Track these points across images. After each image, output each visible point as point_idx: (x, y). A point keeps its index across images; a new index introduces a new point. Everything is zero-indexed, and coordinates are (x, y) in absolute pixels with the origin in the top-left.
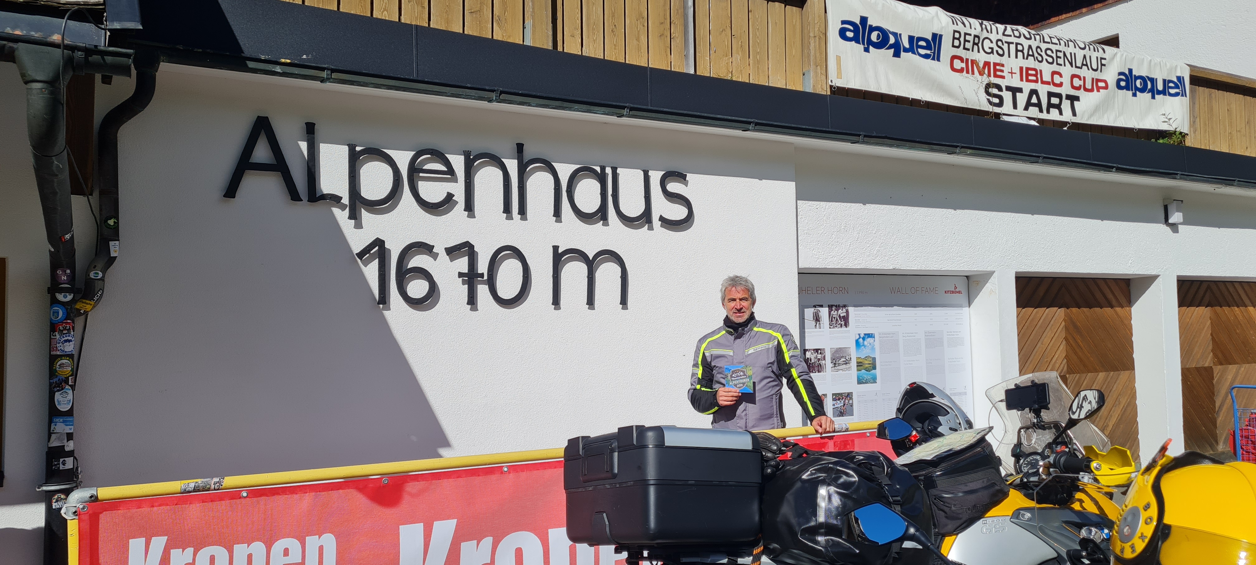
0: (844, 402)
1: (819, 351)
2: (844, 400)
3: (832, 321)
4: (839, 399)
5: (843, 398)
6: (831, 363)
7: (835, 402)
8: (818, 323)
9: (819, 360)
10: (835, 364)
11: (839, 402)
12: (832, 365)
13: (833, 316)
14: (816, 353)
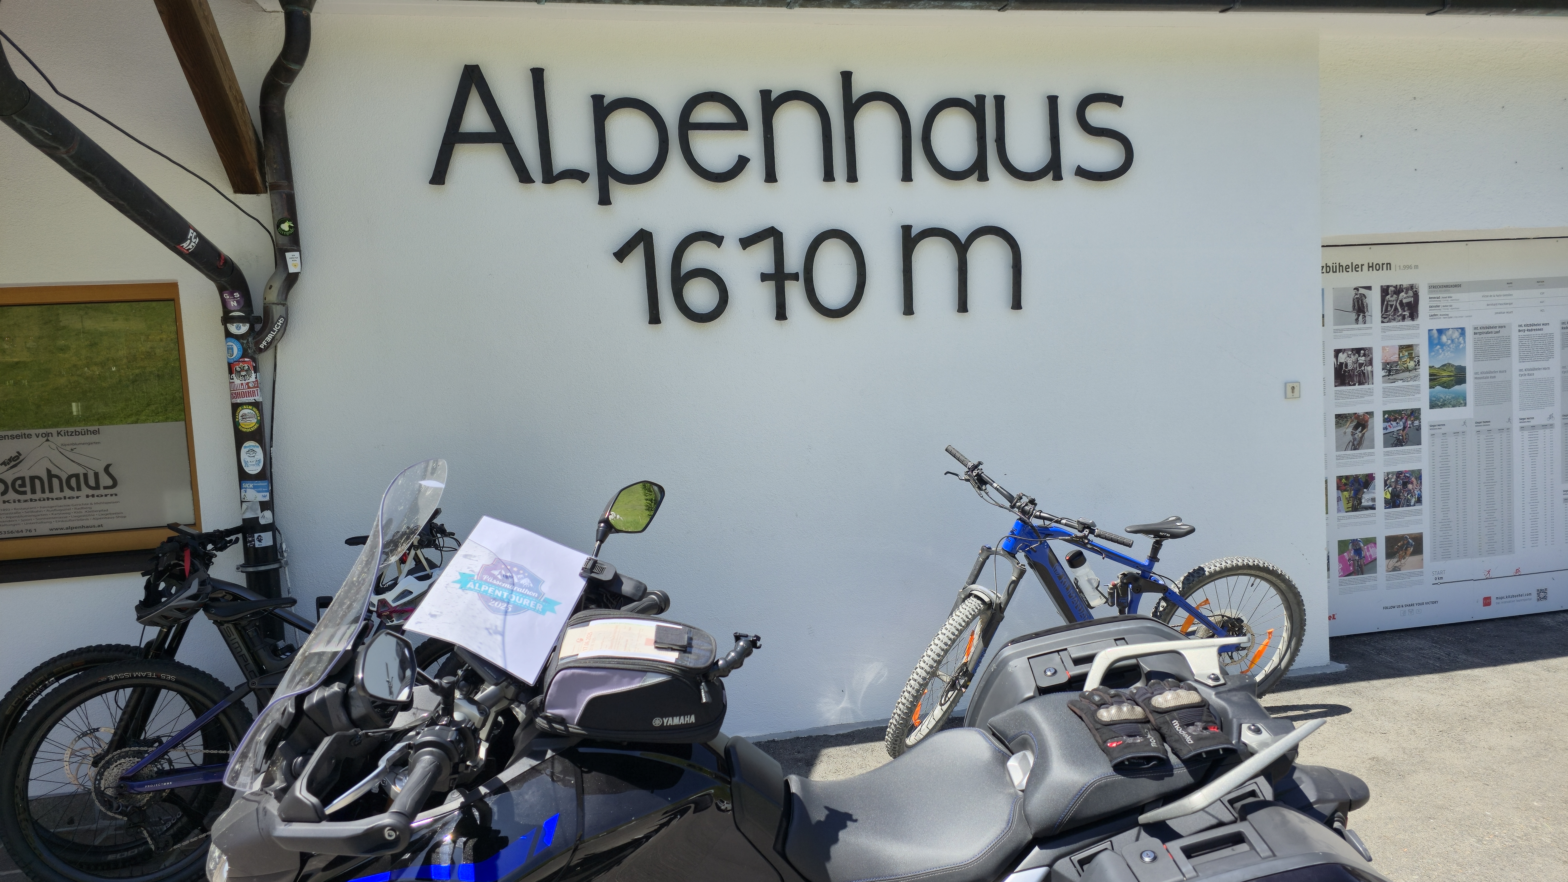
0: (1404, 424)
1: (1362, 352)
2: (1403, 420)
3: (1386, 311)
4: (1395, 420)
5: (1402, 418)
6: (1383, 369)
7: (1387, 424)
8: (1362, 315)
9: (1361, 365)
10: (1390, 371)
11: (1394, 423)
12: (1383, 373)
13: (1390, 303)
14: (1357, 355)
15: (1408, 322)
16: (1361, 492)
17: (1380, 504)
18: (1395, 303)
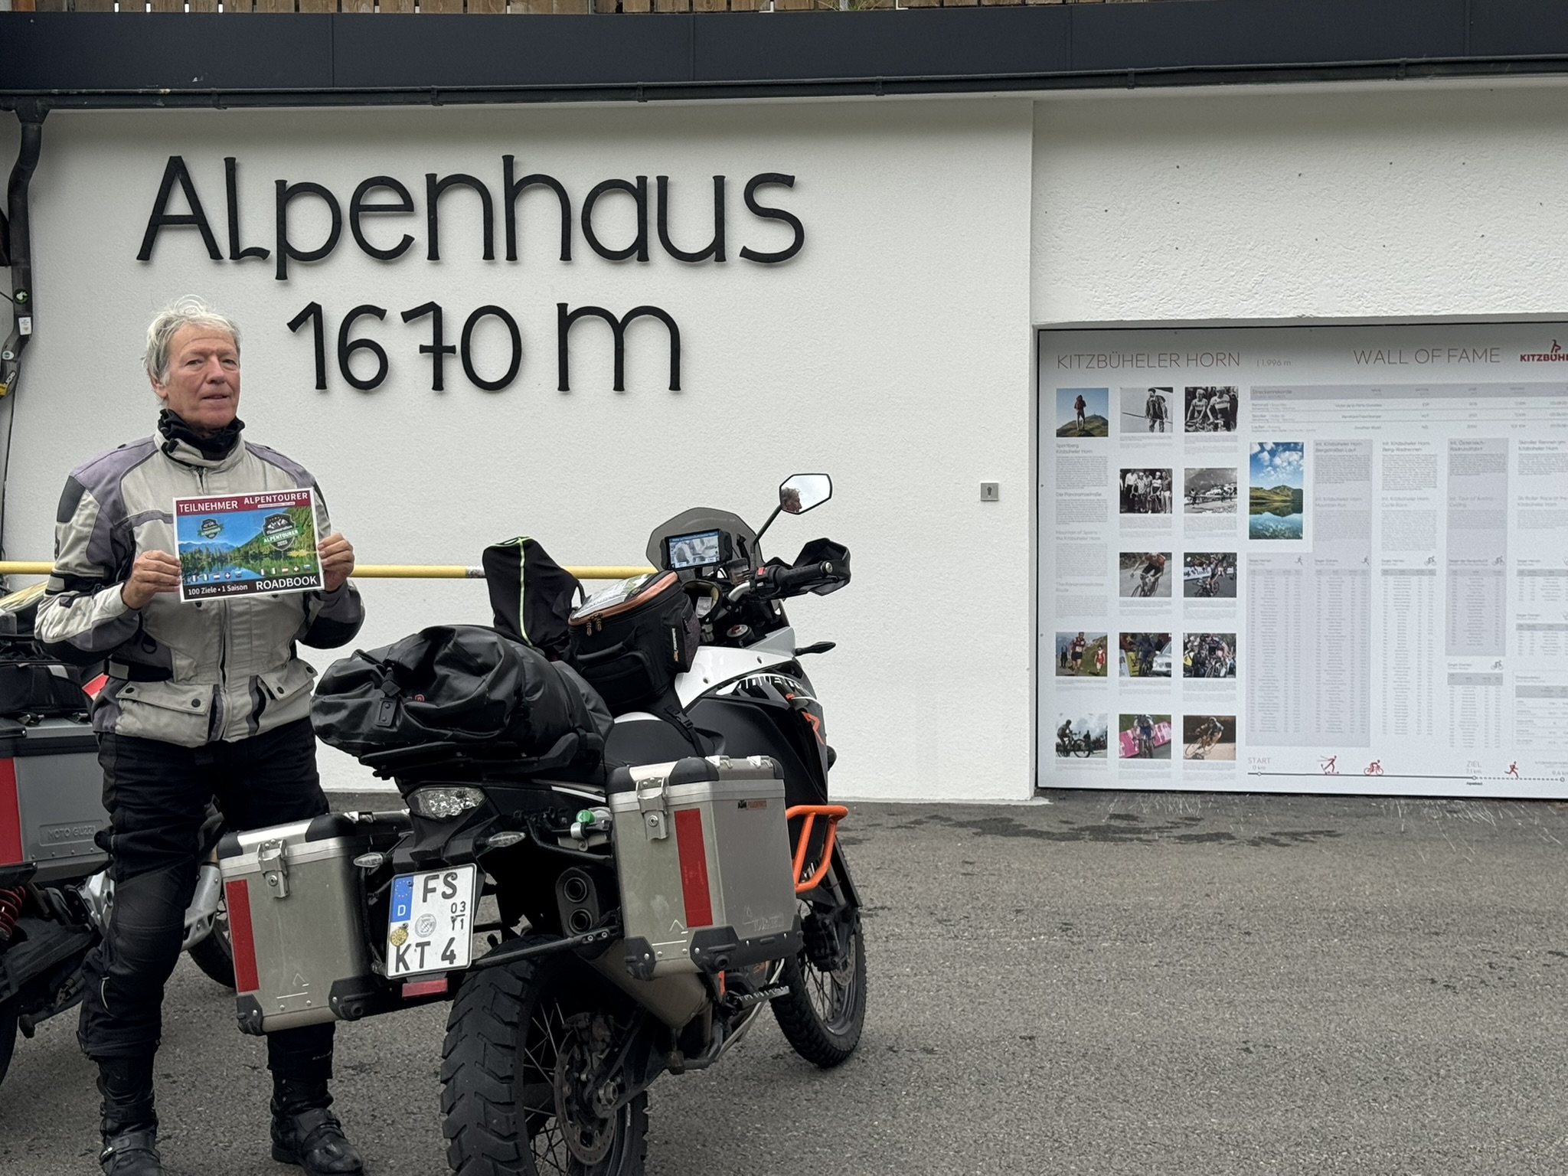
0: (1213, 570)
2: (1213, 566)
5: (1210, 563)
6: (1186, 496)
7: (1189, 569)
8: (1158, 421)
9: (1156, 489)
10: (1195, 499)
12: (1187, 501)
13: (1197, 408)
14: (1151, 477)
15: (1222, 433)
16: (1152, 654)
17: (1177, 670)
18: (1204, 408)
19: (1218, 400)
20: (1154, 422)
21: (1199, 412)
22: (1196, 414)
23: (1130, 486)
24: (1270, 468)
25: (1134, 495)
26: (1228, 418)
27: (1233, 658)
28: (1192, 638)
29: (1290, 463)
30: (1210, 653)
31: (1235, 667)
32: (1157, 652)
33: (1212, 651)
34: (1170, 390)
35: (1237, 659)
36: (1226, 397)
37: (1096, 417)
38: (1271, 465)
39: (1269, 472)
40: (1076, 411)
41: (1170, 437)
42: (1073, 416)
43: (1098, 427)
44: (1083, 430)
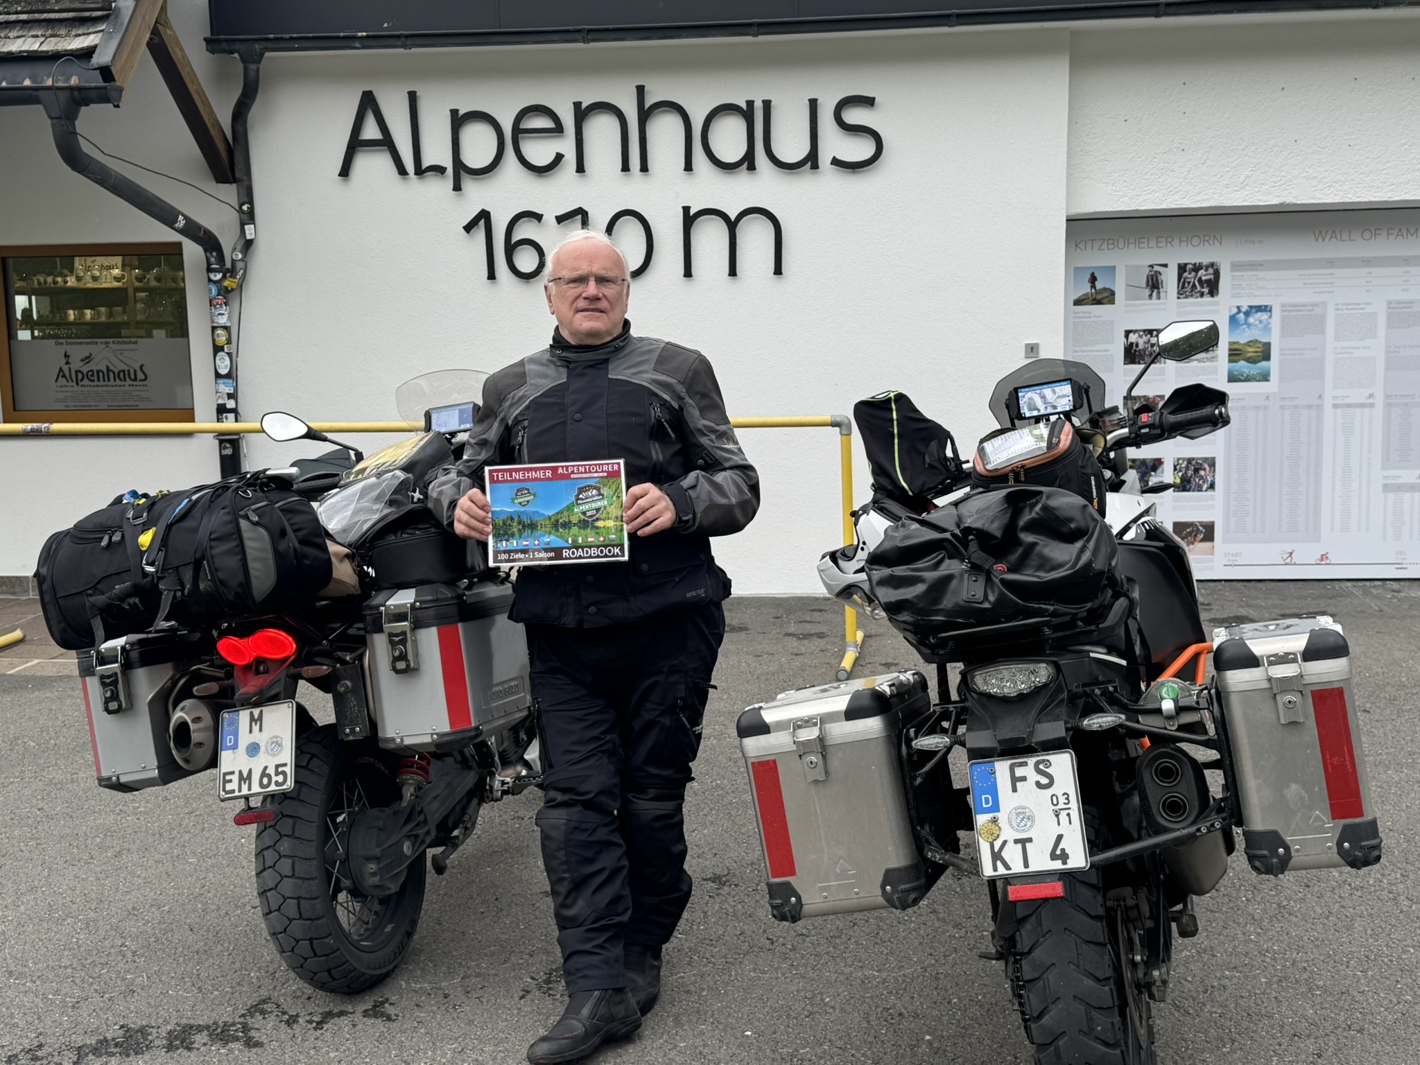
8: (1156, 291)
9: (1152, 345)
13: (1187, 280)
14: (1149, 336)
15: (1207, 299)
16: (1148, 475)
18: (1193, 280)
19: (1204, 273)
20: (1153, 292)
21: (1189, 283)
22: (1186, 285)
23: (1132, 344)
24: (1245, 326)
25: (1135, 351)
26: (1212, 287)
27: (1213, 476)
28: (1180, 462)
29: (1261, 322)
30: (1195, 473)
31: (1214, 483)
32: (1153, 473)
33: (1196, 471)
34: (1166, 266)
35: (1216, 477)
36: (1211, 271)
37: (1105, 289)
38: (1246, 323)
39: (1244, 329)
40: (1089, 285)
41: (1164, 304)
42: (1086, 289)
43: (1107, 297)
44: (1094, 299)
